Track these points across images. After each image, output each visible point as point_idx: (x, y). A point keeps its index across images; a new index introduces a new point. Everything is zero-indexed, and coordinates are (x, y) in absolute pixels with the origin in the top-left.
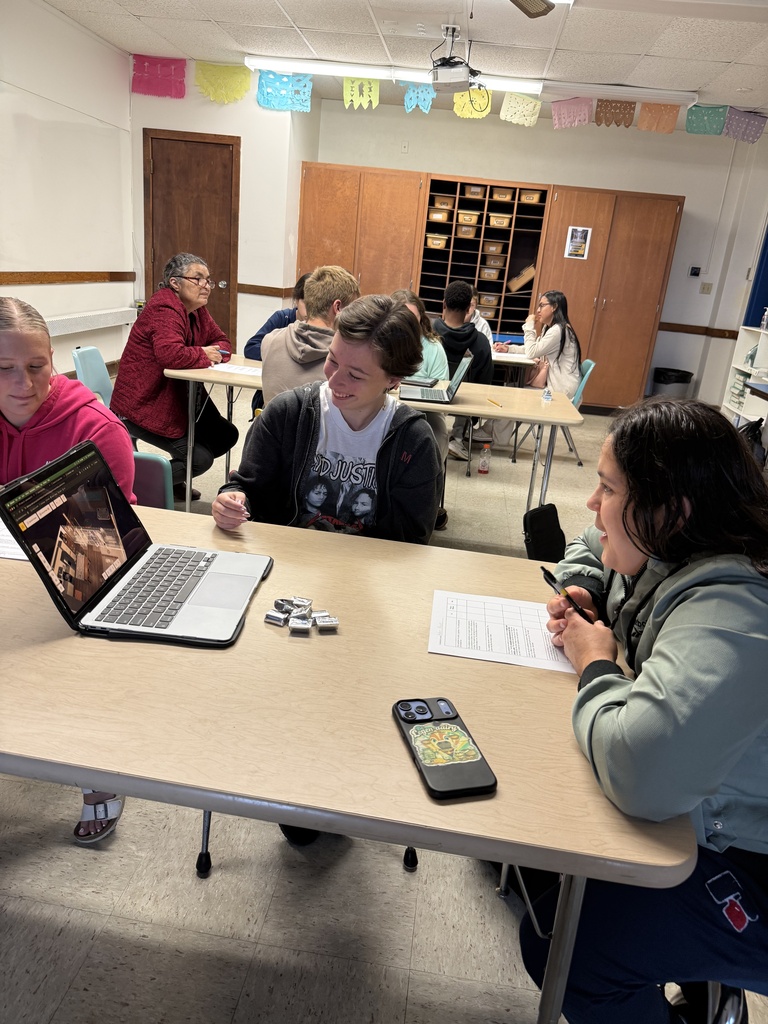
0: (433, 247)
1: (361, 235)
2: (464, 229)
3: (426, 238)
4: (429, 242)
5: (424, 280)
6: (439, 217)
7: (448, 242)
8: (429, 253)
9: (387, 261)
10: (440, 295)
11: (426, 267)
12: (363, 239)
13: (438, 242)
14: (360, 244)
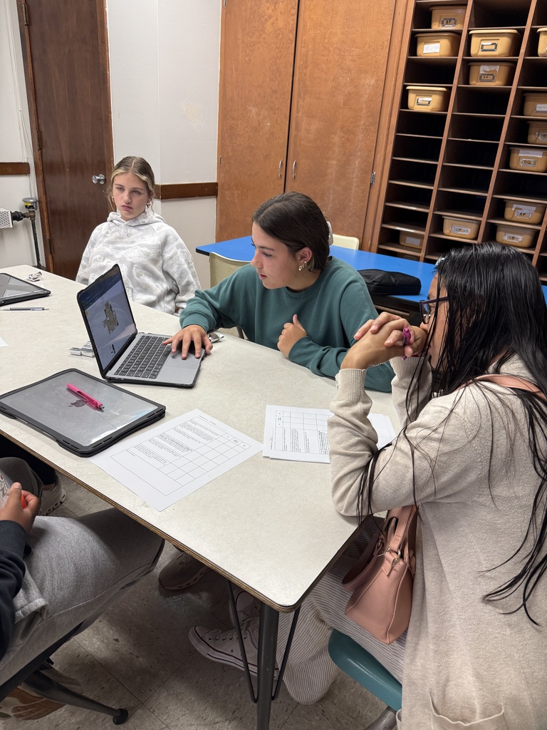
0: (417, 109)
1: (299, 95)
2: (484, 69)
3: (405, 94)
4: (412, 98)
5: (397, 170)
6: (433, 49)
7: (446, 96)
8: (409, 120)
9: (336, 139)
10: (423, 198)
11: (401, 146)
12: (301, 102)
13: (426, 100)
14: (298, 112)
